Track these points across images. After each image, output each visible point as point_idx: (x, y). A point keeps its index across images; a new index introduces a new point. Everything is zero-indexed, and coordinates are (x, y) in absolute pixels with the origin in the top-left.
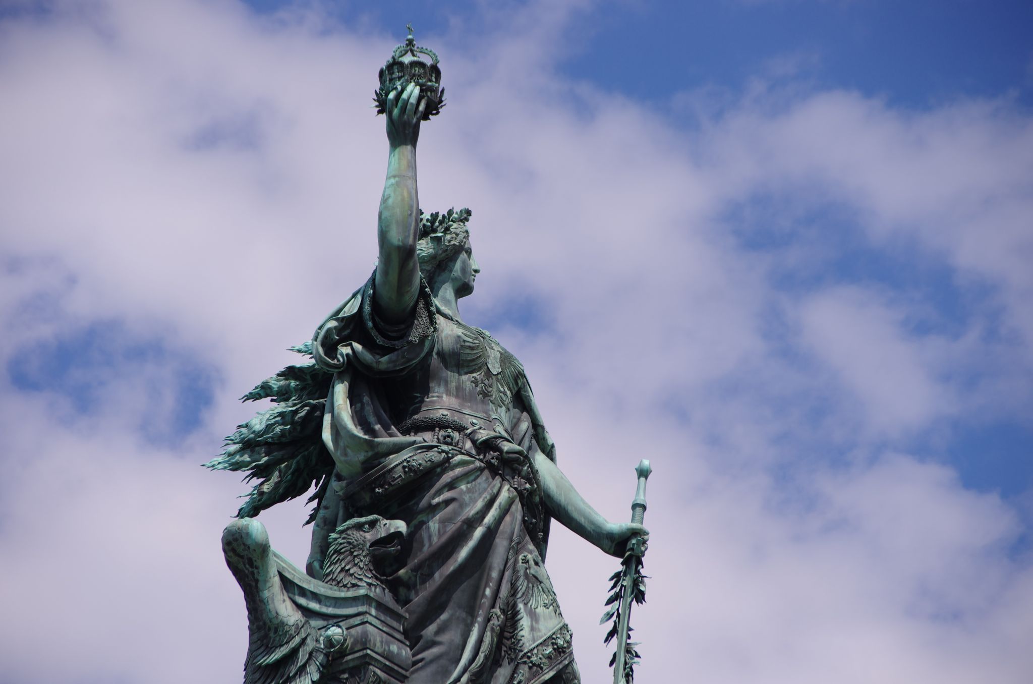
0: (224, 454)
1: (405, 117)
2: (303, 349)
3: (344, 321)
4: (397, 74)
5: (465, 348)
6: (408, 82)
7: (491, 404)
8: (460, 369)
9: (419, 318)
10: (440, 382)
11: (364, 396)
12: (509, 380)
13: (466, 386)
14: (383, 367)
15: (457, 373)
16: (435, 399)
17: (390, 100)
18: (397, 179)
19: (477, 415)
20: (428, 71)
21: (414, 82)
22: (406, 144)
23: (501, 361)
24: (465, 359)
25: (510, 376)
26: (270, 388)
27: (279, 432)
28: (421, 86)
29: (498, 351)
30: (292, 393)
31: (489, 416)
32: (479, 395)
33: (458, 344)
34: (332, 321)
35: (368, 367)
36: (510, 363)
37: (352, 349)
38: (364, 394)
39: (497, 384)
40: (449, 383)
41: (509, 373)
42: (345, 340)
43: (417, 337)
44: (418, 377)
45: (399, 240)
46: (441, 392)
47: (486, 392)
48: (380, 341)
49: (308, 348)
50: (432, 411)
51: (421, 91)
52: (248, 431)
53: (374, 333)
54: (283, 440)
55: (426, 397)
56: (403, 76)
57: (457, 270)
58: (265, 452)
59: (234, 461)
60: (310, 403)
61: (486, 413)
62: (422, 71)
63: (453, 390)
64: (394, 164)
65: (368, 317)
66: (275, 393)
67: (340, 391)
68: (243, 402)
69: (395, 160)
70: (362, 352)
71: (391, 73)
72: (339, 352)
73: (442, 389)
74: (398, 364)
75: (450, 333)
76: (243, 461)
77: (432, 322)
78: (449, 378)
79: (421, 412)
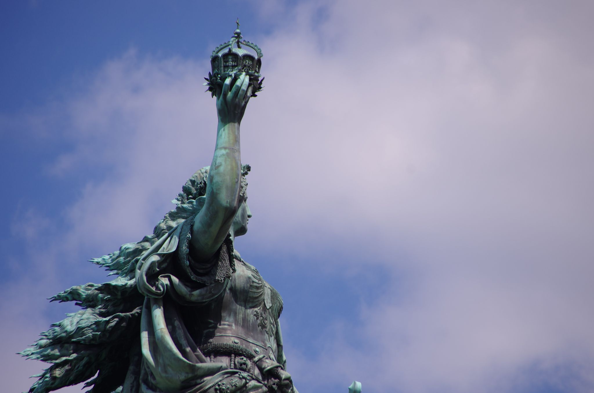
0: (36, 345)
1: (237, 100)
2: (101, 262)
3: (165, 256)
4: (230, 63)
5: (253, 287)
6: (240, 71)
7: (266, 334)
8: (246, 304)
9: (222, 260)
10: (231, 313)
11: (175, 320)
12: (275, 313)
13: (250, 318)
14: (193, 299)
15: (244, 307)
16: (226, 326)
17: (226, 85)
18: (227, 151)
19: (258, 344)
20: (255, 63)
21: (245, 71)
22: (234, 122)
23: (272, 297)
24: (252, 296)
25: (276, 310)
26: (79, 295)
27: (91, 337)
28: (250, 75)
29: (269, 288)
30: (98, 301)
31: (265, 345)
32: (259, 327)
33: (248, 283)
34: (155, 255)
35: (181, 297)
36: (277, 299)
37: (170, 280)
38: (175, 319)
39: (269, 317)
40: (237, 314)
41: (276, 307)
42: (164, 271)
43: (222, 277)
44: (213, 307)
45: (227, 202)
46: (231, 321)
47: (264, 324)
48: (193, 277)
49: (105, 261)
50: (225, 338)
51: (250, 80)
52: (61, 330)
53: (189, 270)
54: (93, 342)
55: (219, 324)
56: (237, 66)
57: (239, 216)
58: (73, 350)
59: (46, 353)
60: (119, 315)
61: (264, 342)
62: (251, 63)
63: (240, 321)
64: (225, 138)
65: (185, 257)
66: (83, 299)
67: (158, 314)
68: (51, 301)
69: (225, 134)
70: (178, 284)
71: (226, 62)
72: (160, 282)
73: (232, 319)
74: (205, 297)
75: (242, 273)
76: (53, 355)
77: (232, 265)
78: (238, 310)
79: (215, 337)
